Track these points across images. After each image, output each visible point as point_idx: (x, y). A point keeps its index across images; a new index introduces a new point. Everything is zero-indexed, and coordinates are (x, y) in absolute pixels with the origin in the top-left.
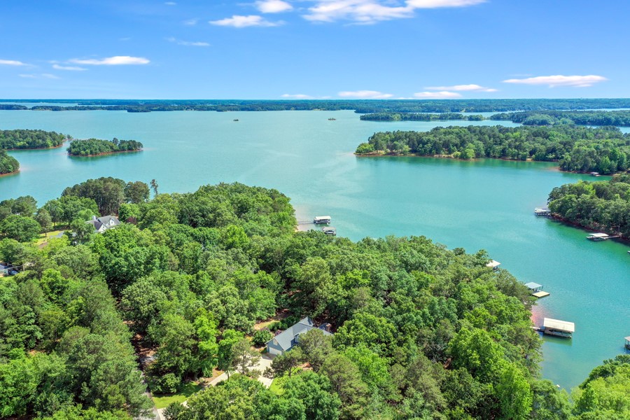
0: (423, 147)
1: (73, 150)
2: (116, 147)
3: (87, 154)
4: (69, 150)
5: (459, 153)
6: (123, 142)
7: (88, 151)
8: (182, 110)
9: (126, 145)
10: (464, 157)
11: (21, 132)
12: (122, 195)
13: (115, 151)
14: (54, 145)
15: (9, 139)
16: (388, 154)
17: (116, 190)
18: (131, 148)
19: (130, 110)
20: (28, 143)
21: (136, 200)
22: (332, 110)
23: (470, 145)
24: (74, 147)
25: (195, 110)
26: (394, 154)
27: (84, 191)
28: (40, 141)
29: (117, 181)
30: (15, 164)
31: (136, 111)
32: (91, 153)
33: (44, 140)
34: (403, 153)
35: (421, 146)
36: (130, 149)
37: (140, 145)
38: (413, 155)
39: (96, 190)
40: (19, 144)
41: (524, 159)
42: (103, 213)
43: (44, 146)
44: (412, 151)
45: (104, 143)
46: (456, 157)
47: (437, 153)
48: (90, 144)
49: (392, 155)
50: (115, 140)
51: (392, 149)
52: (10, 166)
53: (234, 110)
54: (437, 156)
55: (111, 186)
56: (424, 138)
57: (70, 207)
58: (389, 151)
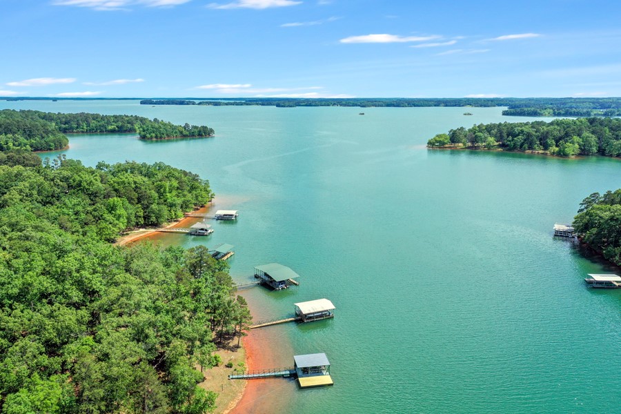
0: (513, 140)
1: (142, 134)
3: (152, 138)
5: (557, 149)
6: (194, 128)
8: (328, 105)
10: (562, 155)
16: (469, 148)
18: (203, 133)
19: (278, 106)
20: (117, 127)
22: (485, 106)
23: (576, 138)
24: (144, 131)
25: (341, 105)
26: (477, 148)
28: (129, 125)
31: (282, 106)
32: (156, 137)
33: (132, 125)
34: (488, 146)
35: (510, 138)
36: (200, 135)
37: (212, 131)
38: (500, 149)
40: (110, 128)
44: (500, 146)
46: (553, 154)
47: (530, 148)
49: (473, 149)
50: (186, 126)
51: (473, 142)
52: (52, 144)
53: (379, 106)
54: (530, 151)
56: (516, 129)
58: (470, 144)
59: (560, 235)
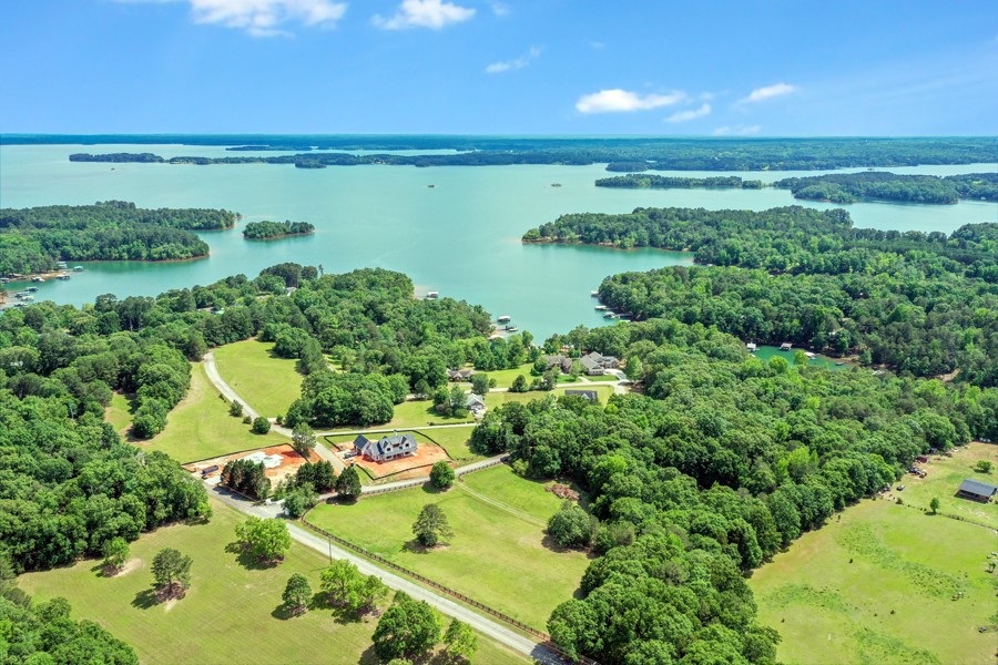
0: (590, 234)
1: (249, 233)
2: (288, 230)
3: (262, 237)
4: (245, 233)
5: (620, 242)
6: (295, 224)
7: (263, 234)
9: (297, 227)
10: (622, 247)
11: (195, 211)
12: (299, 275)
13: (288, 233)
14: (227, 226)
15: (185, 220)
16: (556, 241)
17: (296, 271)
18: (303, 229)
20: (204, 223)
21: (309, 278)
24: (250, 230)
26: (562, 241)
27: (277, 271)
28: (214, 221)
29: (296, 265)
30: (206, 247)
32: (266, 236)
33: (217, 220)
34: (571, 239)
35: (588, 233)
36: (302, 231)
37: (311, 227)
38: (580, 242)
39: (284, 271)
40: (195, 225)
41: (680, 249)
42: (288, 286)
43: (218, 227)
44: (580, 239)
45: (278, 226)
46: (617, 246)
47: (601, 241)
48: (264, 226)
49: (560, 242)
50: (288, 223)
51: (558, 236)
54: (602, 244)
55: (293, 268)
57: (269, 281)
58: (556, 237)
59: (594, 296)
